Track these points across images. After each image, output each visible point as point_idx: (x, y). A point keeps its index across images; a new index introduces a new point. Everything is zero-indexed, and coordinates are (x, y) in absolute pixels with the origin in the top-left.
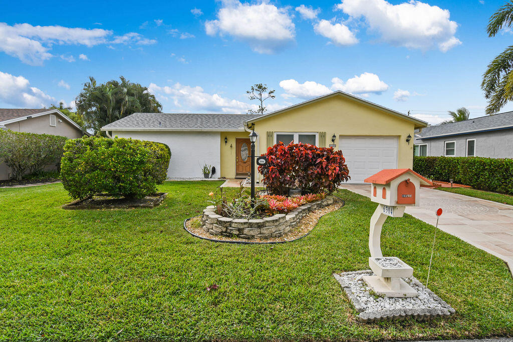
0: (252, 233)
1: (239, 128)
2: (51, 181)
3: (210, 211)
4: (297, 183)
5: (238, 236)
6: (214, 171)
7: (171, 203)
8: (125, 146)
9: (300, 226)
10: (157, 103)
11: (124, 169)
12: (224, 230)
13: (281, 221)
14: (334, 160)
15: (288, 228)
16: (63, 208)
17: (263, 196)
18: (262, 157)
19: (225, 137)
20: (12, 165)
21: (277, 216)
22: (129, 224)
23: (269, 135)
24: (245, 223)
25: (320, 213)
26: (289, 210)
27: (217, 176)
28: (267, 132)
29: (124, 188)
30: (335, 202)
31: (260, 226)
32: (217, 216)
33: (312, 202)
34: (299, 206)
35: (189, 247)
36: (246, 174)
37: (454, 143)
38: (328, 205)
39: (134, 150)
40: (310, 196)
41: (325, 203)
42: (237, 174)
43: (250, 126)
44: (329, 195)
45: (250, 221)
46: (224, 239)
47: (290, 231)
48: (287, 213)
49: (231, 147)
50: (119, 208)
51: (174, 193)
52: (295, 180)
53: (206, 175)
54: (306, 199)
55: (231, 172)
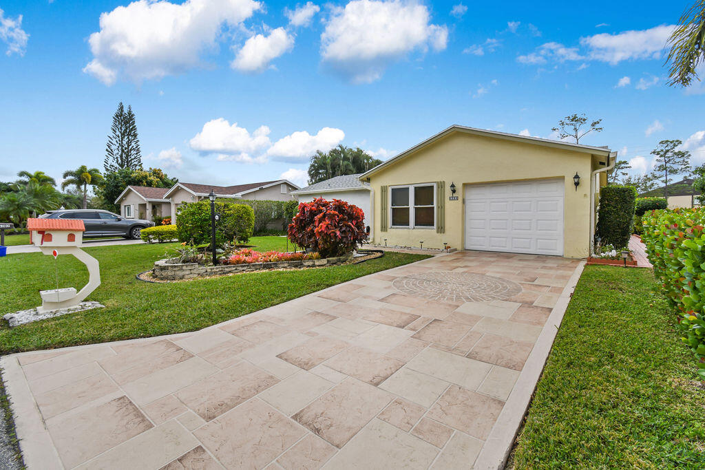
23: (384, 190)
28: (382, 187)
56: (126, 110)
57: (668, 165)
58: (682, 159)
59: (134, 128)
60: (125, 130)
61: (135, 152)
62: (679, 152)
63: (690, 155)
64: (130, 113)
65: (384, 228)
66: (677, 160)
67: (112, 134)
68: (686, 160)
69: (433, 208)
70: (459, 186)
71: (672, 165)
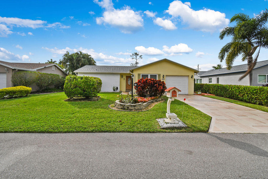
0: (132, 108)
1: (127, 72)
2: (53, 92)
3: (117, 101)
4: (148, 93)
5: (127, 109)
6: (117, 88)
7: (103, 100)
8: (87, 79)
9: (148, 107)
10: (94, 61)
11: (87, 87)
12: (123, 107)
13: (142, 105)
14: (161, 85)
15: (144, 107)
16: (64, 101)
17: (136, 97)
18: (136, 83)
19: (122, 75)
20: (38, 86)
21: (140, 103)
22: (90, 106)
23: (139, 75)
24: (129, 105)
25: (156, 103)
26: (145, 102)
27: (119, 90)
28: (138, 74)
29: (87, 94)
30: (162, 100)
31: (134, 106)
32: (120, 103)
33: (154, 99)
34: (148, 101)
35: (112, 112)
36: (130, 90)
37: (212, 78)
38: (159, 101)
39: (90, 80)
40: (153, 98)
41: (158, 100)
42: (126, 90)
43: (131, 71)
44: (160, 97)
45: (131, 104)
46: (122, 110)
47: (145, 108)
48: (144, 103)
49: (124, 79)
50: (85, 101)
51: (103, 96)
52: (148, 92)
53: (114, 90)
54: (151, 98)
55: (124, 89)
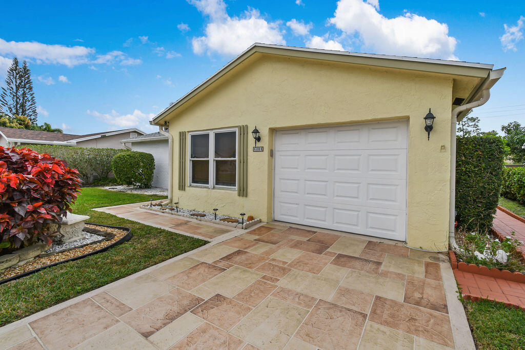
23: (182, 138)
28: (180, 134)
56: (21, 66)
57: (464, 127)
58: (473, 123)
59: (29, 82)
60: (20, 83)
61: (30, 103)
62: (472, 118)
63: (479, 120)
64: (25, 68)
65: (182, 187)
66: (471, 124)
67: (6, 86)
68: (476, 124)
69: (235, 161)
70: (264, 133)
71: (467, 128)
